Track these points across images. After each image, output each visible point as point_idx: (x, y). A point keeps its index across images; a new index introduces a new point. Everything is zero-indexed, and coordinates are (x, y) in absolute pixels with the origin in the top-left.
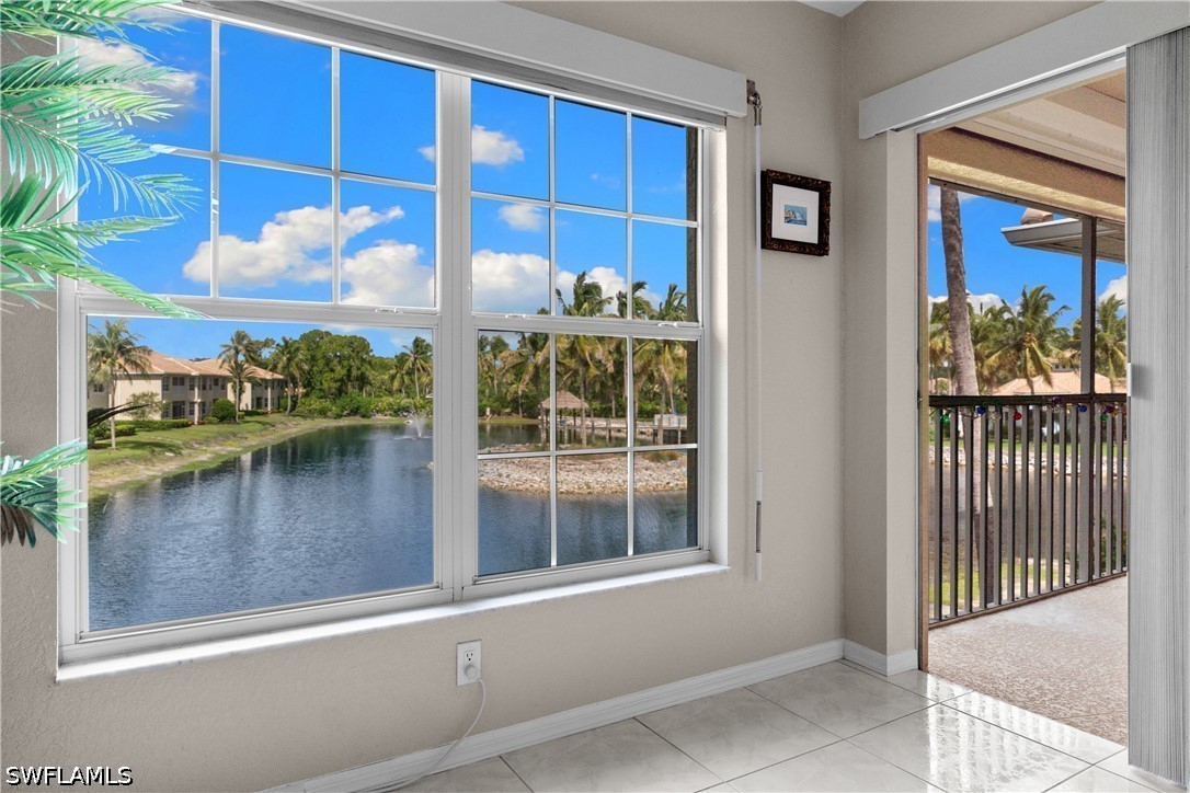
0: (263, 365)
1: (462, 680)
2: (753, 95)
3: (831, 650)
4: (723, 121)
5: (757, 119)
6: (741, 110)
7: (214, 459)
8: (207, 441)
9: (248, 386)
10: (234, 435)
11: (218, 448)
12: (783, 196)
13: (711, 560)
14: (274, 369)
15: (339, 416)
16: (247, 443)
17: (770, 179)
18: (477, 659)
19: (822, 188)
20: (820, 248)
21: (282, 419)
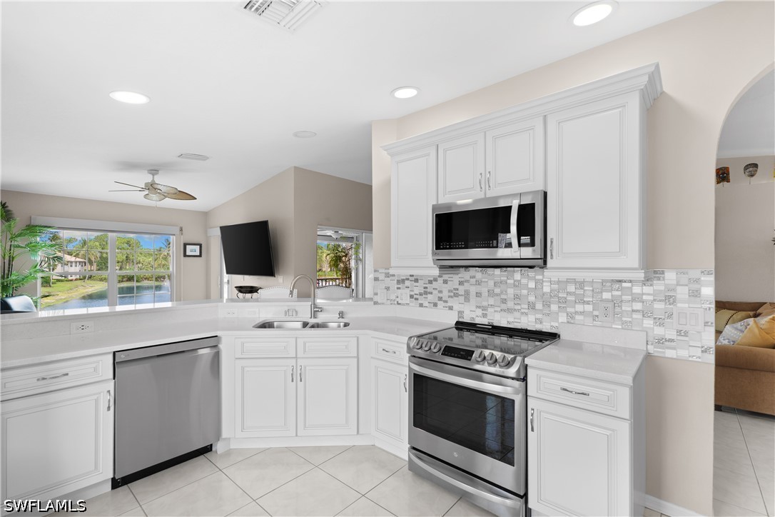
2: (181, 229)
4: (174, 235)
6: (178, 232)
12: (189, 247)
14: (77, 256)
17: (185, 245)
19: (200, 245)
21: (83, 284)
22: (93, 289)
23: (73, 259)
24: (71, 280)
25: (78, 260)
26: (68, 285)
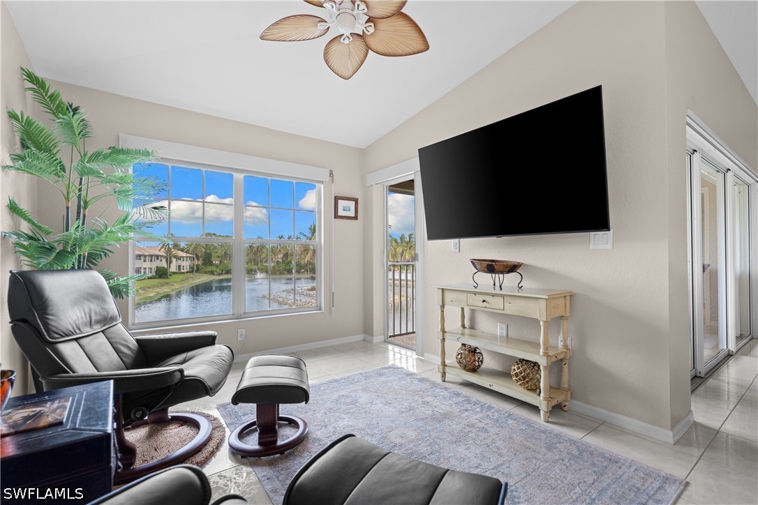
0: (182, 250)
1: (239, 339)
2: (331, 173)
3: (360, 337)
4: (322, 182)
5: (333, 182)
6: (327, 178)
7: (156, 295)
8: (153, 287)
9: (174, 260)
10: (167, 283)
11: (158, 290)
12: (341, 203)
13: (320, 310)
14: (187, 252)
15: (220, 274)
16: (173, 288)
17: (337, 199)
18: (244, 333)
19: (356, 201)
20: (356, 218)
21: (192, 276)
22: (200, 280)
23: (184, 255)
24: (183, 273)
25: (188, 255)
26: (181, 277)
